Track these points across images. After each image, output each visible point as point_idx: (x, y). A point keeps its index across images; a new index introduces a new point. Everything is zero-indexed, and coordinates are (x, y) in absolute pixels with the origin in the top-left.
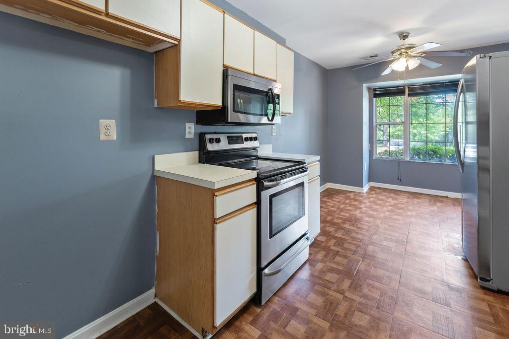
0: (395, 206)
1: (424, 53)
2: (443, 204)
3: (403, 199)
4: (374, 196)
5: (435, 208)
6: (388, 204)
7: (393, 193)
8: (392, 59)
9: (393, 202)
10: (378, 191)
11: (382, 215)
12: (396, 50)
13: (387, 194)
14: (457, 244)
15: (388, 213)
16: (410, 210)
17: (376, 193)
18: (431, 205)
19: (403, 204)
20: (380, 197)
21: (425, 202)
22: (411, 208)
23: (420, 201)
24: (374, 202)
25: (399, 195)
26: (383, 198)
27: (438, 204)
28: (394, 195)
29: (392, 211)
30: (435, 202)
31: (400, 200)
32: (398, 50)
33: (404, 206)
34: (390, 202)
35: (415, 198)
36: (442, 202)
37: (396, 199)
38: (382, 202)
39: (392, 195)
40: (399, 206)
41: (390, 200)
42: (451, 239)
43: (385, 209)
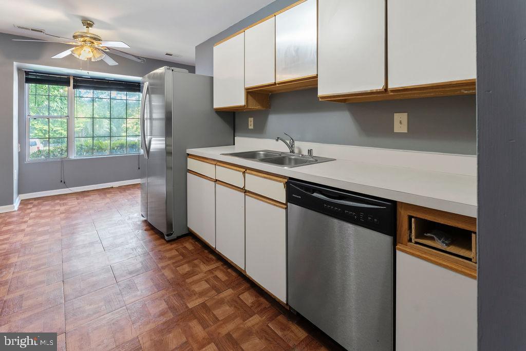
0: (67, 211)
1: (109, 48)
2: (112, 195)
3: (73, 203)
4: (34, 209)
5: (107, 200)
6: (59, 212)
7: (57, 199)
8: (74, 43)
9: (62, 208)
10: (36, 202)
11: (58, 227)
12: (79, 35)
13: (50, 202)
14: (139, 221)
15: (63, 222)
16: (87, 210)
17: (34, 206)
18: (103, 199)
19: (76, 206)
20: (43, 208)
21: (95, 197)
22: (85, 207)
23: (91, 198)
24: (39, 217)
25: (66, 199)
26: (47, 208)
27: (108, 195)
28: (60, 200)
29: (67, 218)
30: (105, 194)
31: (70, 204)
32: (82, 36)
33: (77, 208)
34: (59, 210)
35: (84, 197)
36: (110, 193)
37: (64, 204)
38: (49, 213)
39: (58, 201)
40: (72, 209)
41: (57, 208)
42: (133, 220)
43: (58, 219)
